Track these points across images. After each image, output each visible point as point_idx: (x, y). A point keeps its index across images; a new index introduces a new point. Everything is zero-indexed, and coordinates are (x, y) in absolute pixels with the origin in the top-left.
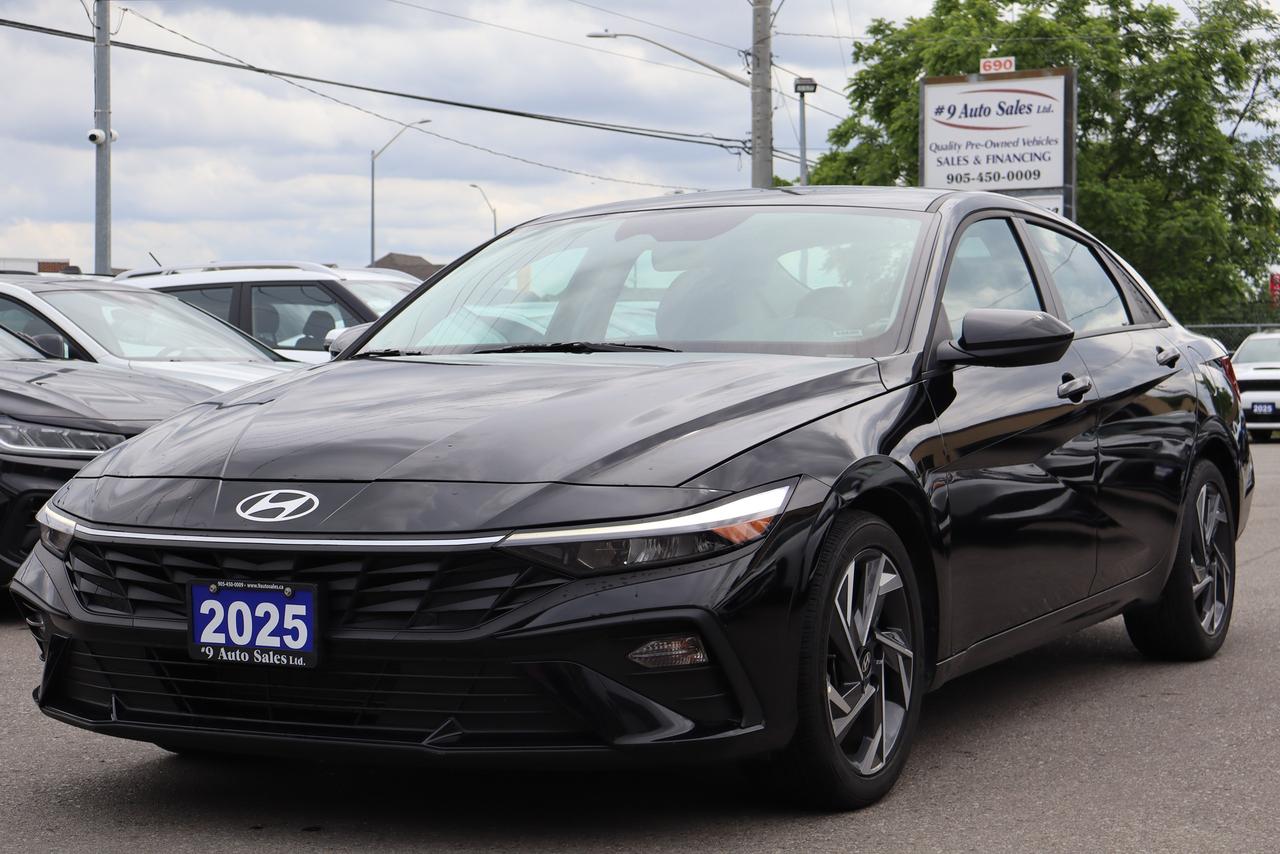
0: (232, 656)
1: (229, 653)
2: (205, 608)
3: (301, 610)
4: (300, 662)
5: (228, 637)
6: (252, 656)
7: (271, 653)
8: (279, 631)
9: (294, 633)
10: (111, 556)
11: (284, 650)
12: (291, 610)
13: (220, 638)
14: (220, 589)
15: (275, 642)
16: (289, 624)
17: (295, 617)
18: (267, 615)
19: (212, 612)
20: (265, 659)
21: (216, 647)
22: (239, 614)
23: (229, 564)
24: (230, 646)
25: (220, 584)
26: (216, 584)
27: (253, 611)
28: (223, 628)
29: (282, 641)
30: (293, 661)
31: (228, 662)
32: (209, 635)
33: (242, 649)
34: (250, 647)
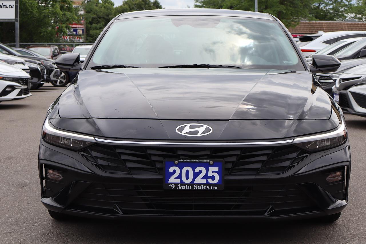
0: (183, 187)
1: (182, 186)
2: (171, 170)
3: (217, 169)
4: (216, 188)
5: (181, 180)
6: (193, 187)
7: (202, 186)
8: (206, 177)
9: (213, 178)
10: (119, 151)
11: (208, 184)
12: (211, 169)
13: (178, 181)
14: (179, 162)
15: (204, 181)
16: (210, 174)
17: (213, 172)
18: (200, 172)
19: (174, 171)
20: (199, 188)
21: (176, 184)
22: (187, 172)
23: (180, 152)
24: (182, 184)
25: (179, 160)
26: (178, 161)
27: (194, 170)
28: (179, 177)
29: (207, 181)
30: (213, 188)
31: (182, 190)
32: (172, 180)
33: (188, 184)
34: (192, 184)
